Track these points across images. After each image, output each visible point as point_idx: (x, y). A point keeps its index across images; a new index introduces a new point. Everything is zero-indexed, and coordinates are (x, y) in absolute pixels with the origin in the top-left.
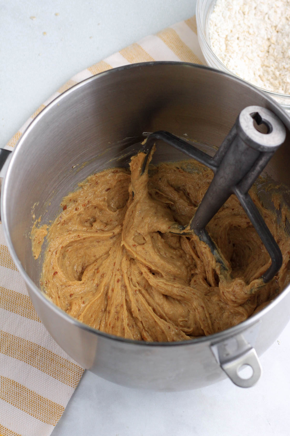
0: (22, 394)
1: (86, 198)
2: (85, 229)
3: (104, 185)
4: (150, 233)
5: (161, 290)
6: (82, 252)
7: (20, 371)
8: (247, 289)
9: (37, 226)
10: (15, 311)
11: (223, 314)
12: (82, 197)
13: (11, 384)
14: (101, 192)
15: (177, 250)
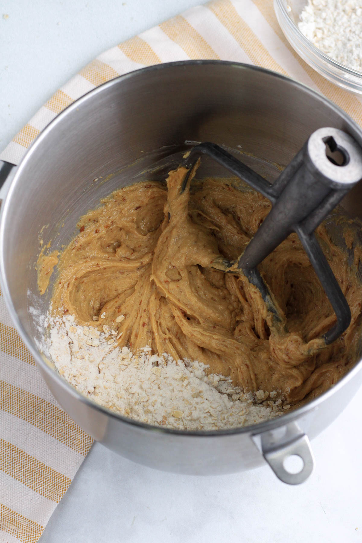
0: (19, 460)
1: (109, 217)
2: (106, 255)
3: (134, 202)
4: (187, 267)
5: (196, 342)
6: (101, 284)
7: (18, 431)
8: (304, 349)
9: (45, 253)
10: (15, 354)
11: (272, 375)
12: (104, 216)
13: (6, 447)
14: (129, 210)
15: (220, 290)
